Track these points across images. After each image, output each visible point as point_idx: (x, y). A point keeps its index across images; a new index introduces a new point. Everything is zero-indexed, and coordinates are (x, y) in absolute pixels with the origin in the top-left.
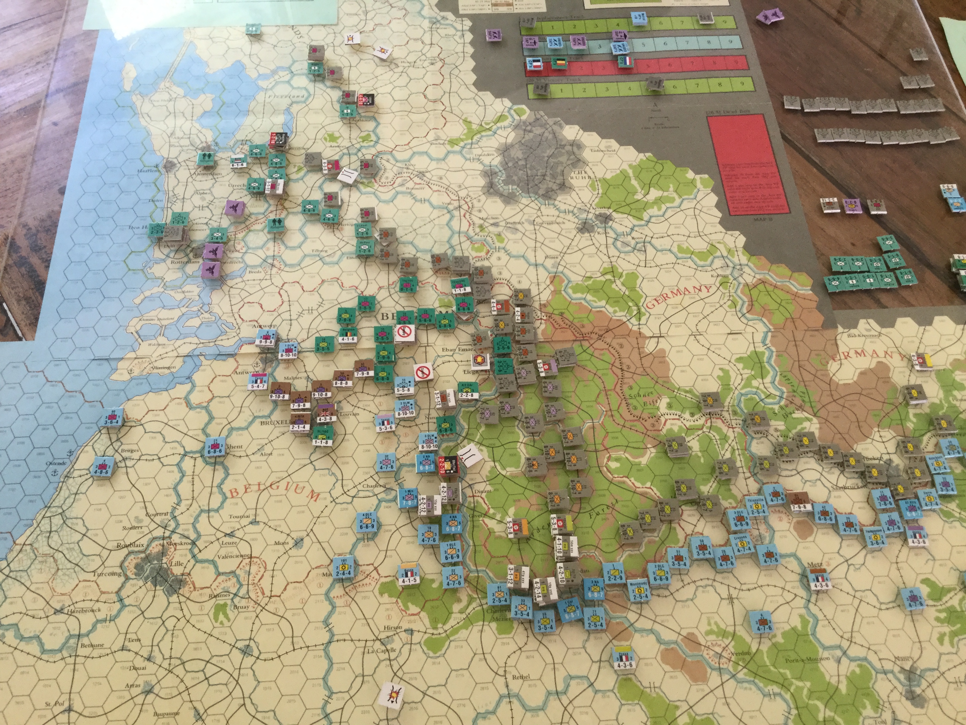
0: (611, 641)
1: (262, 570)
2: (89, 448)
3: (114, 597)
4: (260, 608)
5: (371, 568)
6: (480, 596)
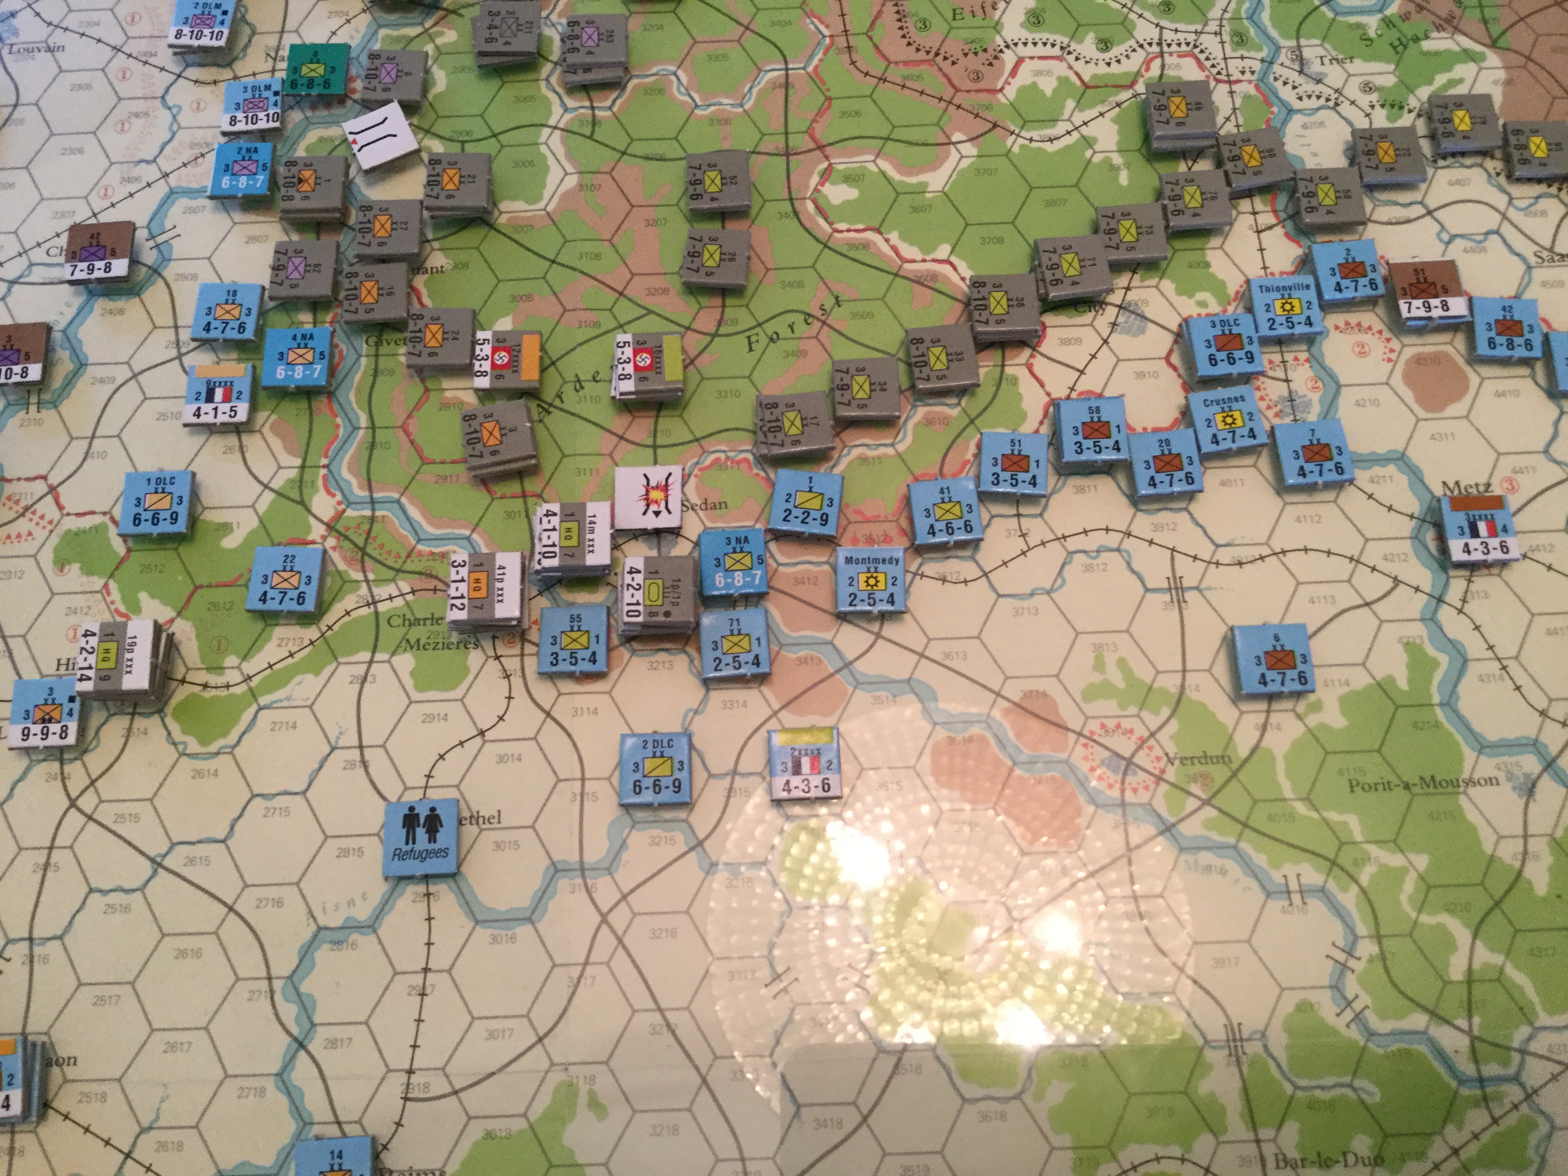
0: (775, 714)
5: (40, 487)
6: (371, 576)
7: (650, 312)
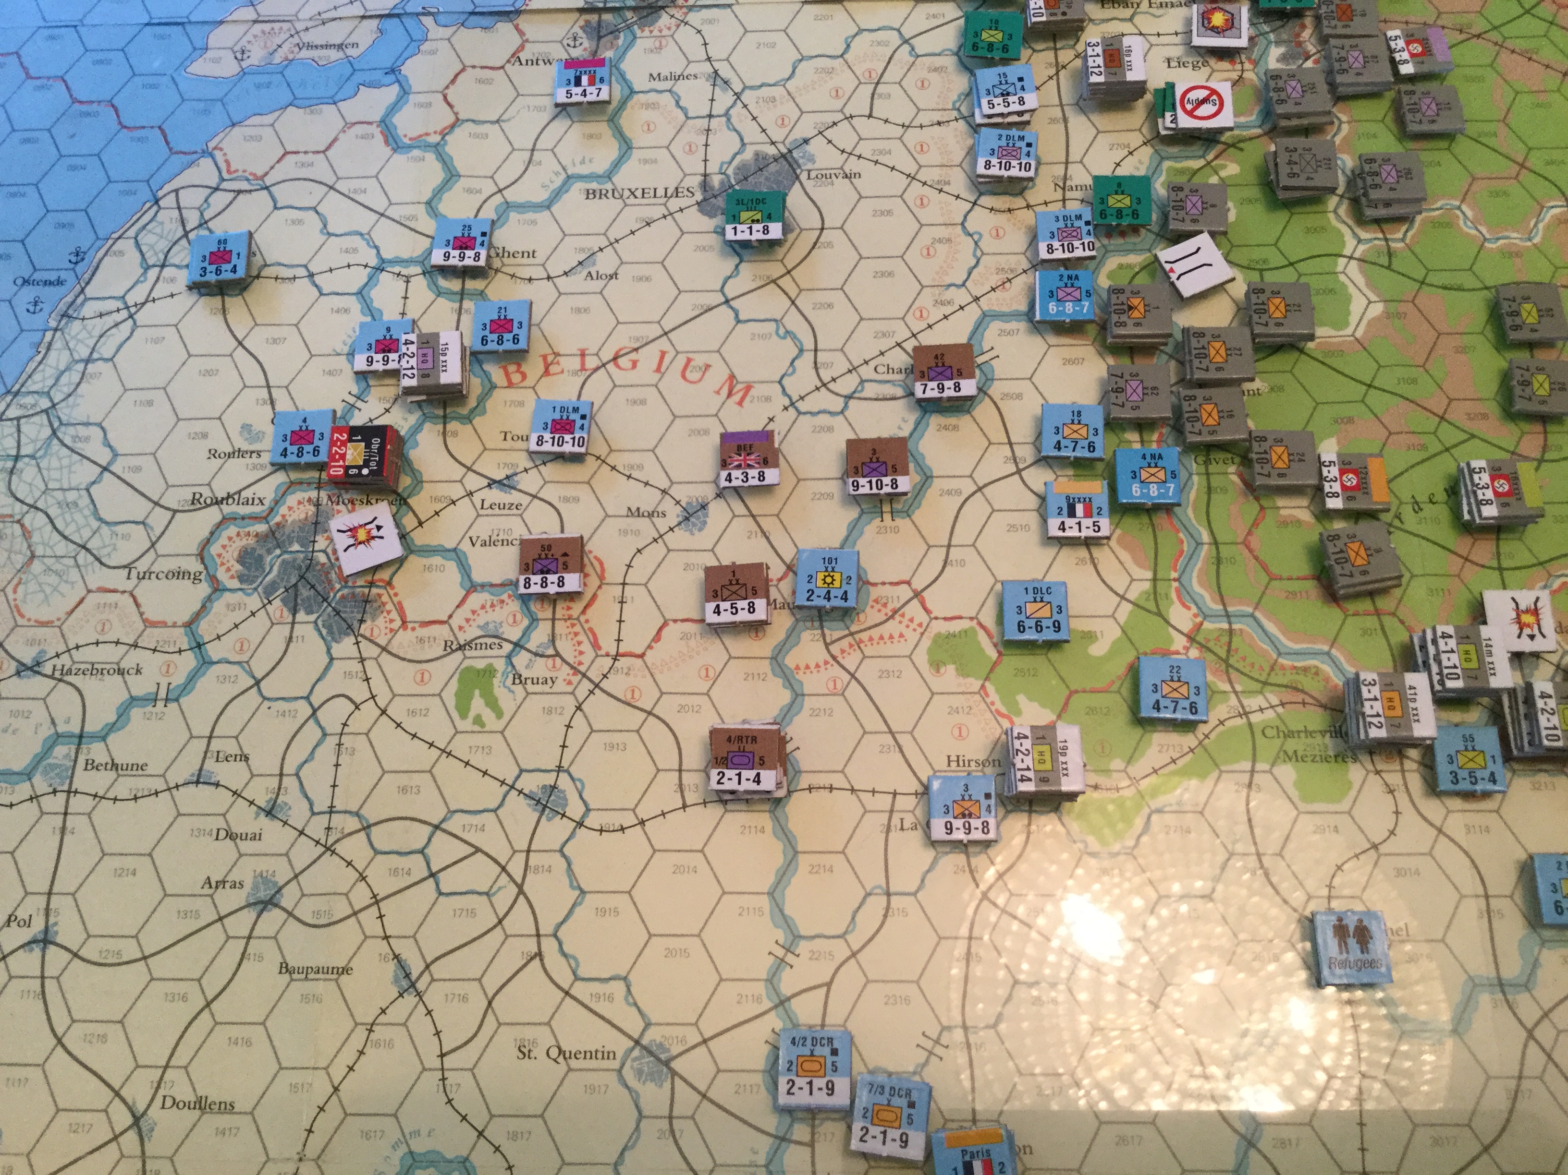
1: (593, 582)
2: (126, 245)
3: (180, 638)
4: (586, 685)
5: (905, 592)
6: (1238, 688)
7: (1473, 436)
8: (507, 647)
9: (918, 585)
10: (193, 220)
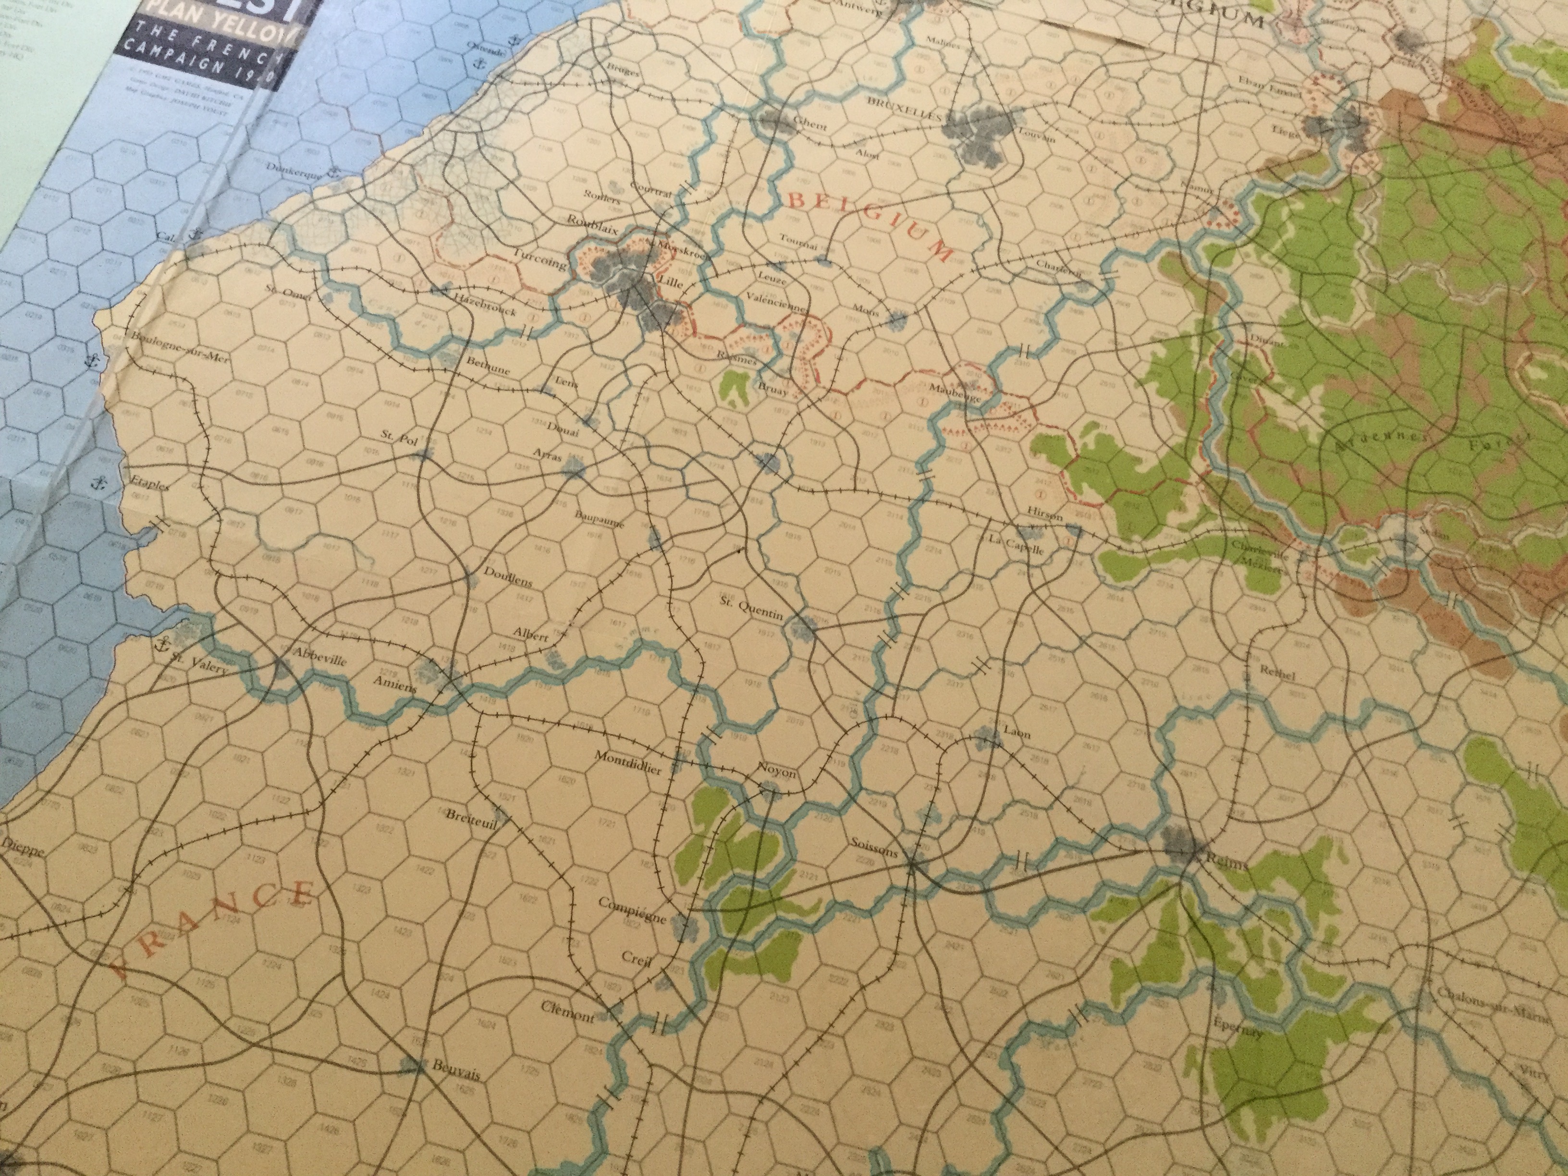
0: (1467, 669)
1: (824, 342)
2: (551, 43)
3: (546, 303)
4: (805, 403)
5: (1025, 404)
6: (1224, 514)
7: (1410, 408)
8: (759, 366)
9: (1034, 401)
10: (599, 41)
